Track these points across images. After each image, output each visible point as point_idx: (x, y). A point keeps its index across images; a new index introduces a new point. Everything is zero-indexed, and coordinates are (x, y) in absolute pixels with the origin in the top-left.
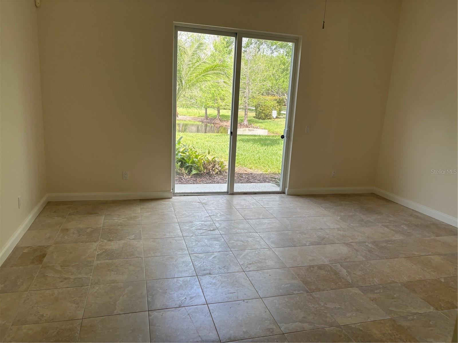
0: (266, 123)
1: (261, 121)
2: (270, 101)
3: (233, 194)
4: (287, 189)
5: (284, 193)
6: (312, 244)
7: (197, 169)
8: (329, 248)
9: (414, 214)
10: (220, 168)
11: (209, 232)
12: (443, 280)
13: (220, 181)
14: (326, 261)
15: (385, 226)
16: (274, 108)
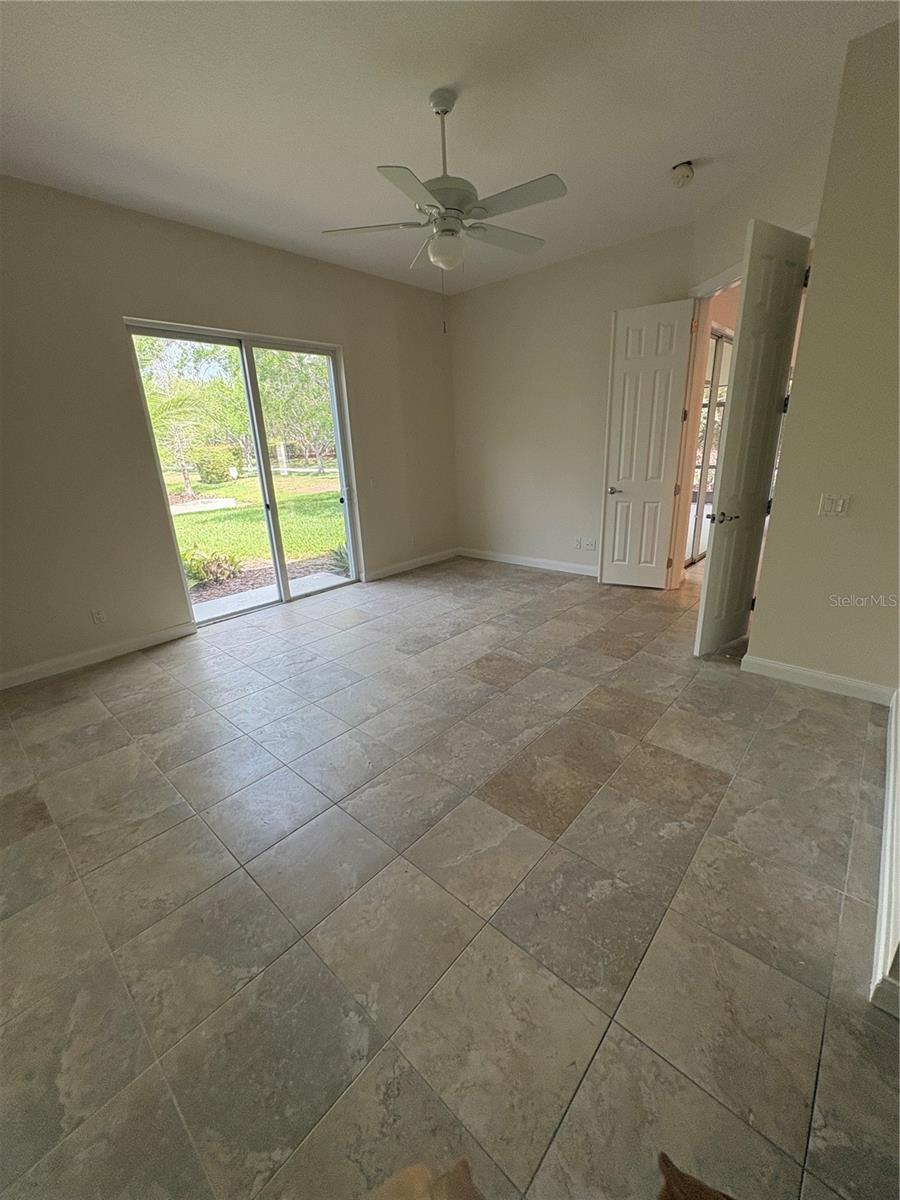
0: (224, 489)
1: (213, 486)
2: (222, 453)
3: (291, 600)
4: (363, 576)
5: (359, 581)
6: (452, 635)
7: (195, 577)
8: (476, 634)
9: (517, 569)
10: (232, 568)
11: (310, 663)
12: (603, 629)
13: (243, 587)
14: (486, 650)
15: (507, 590)
16: (230, 463)
